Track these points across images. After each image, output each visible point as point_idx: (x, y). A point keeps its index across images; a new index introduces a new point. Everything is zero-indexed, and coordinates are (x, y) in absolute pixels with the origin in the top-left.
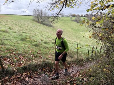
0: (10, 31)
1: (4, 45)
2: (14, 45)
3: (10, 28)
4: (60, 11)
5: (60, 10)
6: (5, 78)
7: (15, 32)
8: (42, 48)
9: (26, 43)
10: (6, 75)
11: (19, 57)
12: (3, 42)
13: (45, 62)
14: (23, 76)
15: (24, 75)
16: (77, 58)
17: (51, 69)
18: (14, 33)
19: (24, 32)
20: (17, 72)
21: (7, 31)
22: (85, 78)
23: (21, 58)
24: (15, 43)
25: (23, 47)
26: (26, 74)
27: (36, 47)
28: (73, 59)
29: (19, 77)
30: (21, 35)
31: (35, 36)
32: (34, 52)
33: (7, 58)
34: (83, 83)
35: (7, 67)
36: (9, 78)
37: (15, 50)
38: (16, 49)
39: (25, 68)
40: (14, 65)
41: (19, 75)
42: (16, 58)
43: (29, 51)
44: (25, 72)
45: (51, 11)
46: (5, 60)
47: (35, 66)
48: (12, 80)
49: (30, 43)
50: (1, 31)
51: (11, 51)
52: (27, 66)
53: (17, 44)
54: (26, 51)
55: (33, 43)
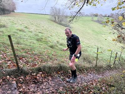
0: (26, 30)
1: (20, 44)
2: (30, 45)
3: (26, 27)
5: (81, 9)
7: (31, 32)
9: (41, 44)
10: (21, 74)
11: (35, 57)
12: (19, 41)
13: (60, 65)
16: (96, 64)
18: (30, 33)
19: (40, 32)
20: (31, 73)
21: (23, 30)
22: (104, 87)
23: (36, 59)
24: (31, 43)
25: (38, 47)
27: (51, 49)
28: (91, 65)
30: (37, 35)
32: (49, 53)
33: (23, 57)
34: (101, 92)
35: (22, 66)
37: (30, 50)
39: (40, 70)
40: (29, 65)
42: (31, 58)
43: (44, 52)
45: (70, 9)
46: (21, 59)
47: (50, 68)
49: (46, 44)
50: (17, 30)
51: (27, 51)
52: (42, 67)
53: (33, 44)
54: (41, 52)
55: (49, 44)
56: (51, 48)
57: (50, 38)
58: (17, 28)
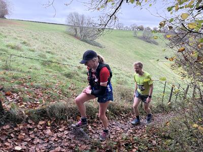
0: (24, 47)
1: (11, 70)
2: (29, 72)
3: (24, 43)
4: (116, 11)
5: (117, 9)
6: (4, 128)
7: (33, 51)
8: (78, 81)
9: (50, 70)
10: (6, 122)
11: (36, 92)
12: (8, 64)
14: (38, 126)
15: (40, 125)
17: (92, 119)
18: (31, 52)
19: (49, 52)
20: (27, 119)
21: (18, 48)
22: (154, 140)
23: (38, 95)
24: (31, 68)
25: (44, 76)
26: (43, 122)
27: (67, 79)
29: (31, 127)
30: (44, 56)
31: (68, 60)
32: (63, 86)
33: (13, 92)
35: (9, 107)
36: (11, 128)
37: (28, 80)
38: (30, 79)
39: (44, 113)
40: (23, 105)
41: (31, 124)
42: (29, 93)
43: (54, 83)
44: (43, 120)
46: (9, 95)
47: (63, 111)
48: (16, 131)
49: (58, 70)
50: (8, 46)
51: (22, 82)
52: (48, 109)
53: (34, 70)
54: (49, 84)
55: (64, 71)
56: (67, 77)
57: (66, 61)
58: (8, 43)
